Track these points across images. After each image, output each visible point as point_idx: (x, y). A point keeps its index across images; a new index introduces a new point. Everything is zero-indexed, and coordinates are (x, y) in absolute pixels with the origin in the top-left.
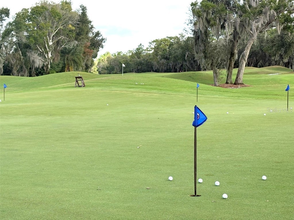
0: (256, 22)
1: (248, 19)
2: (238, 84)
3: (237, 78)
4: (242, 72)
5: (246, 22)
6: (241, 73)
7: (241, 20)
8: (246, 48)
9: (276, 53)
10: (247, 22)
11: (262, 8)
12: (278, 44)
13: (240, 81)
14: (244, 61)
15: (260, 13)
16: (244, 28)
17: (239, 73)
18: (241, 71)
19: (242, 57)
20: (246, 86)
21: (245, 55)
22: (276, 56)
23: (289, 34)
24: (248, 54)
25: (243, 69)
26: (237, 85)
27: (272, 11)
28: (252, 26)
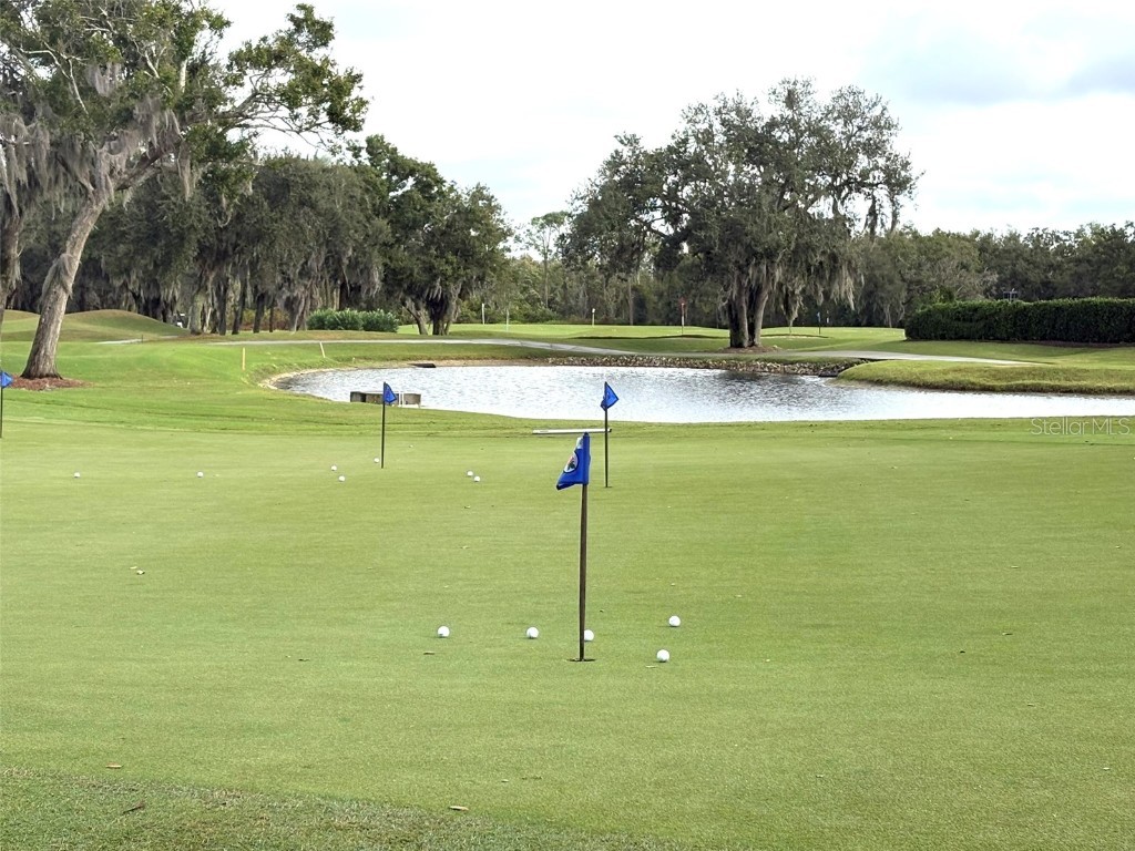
0: (111, 152)
1: (83, 138)
2: (41, 377)
3: (35, 352)
4: (55, 332)
5: (73, 146)
6: (51, 336)
7: (53, 138)
8: (68, 243)
9: (130, 263)
10: (78, 149)
11: (132, 101)
12: (137, 232)
13: (46, 367)
14: (62, 289)
15: (126, 118)
16: (62, 169)
17: (43, 335)
18: (52, 328)
19: (54, 277)
20: (69, 385)
21: (67, 268)
22: (129, 276)
23: (224, 200)
24: (77, 263)
25: (58, 322)
26: (37, 380)
27: (168, 113)
28: (98, 165)
